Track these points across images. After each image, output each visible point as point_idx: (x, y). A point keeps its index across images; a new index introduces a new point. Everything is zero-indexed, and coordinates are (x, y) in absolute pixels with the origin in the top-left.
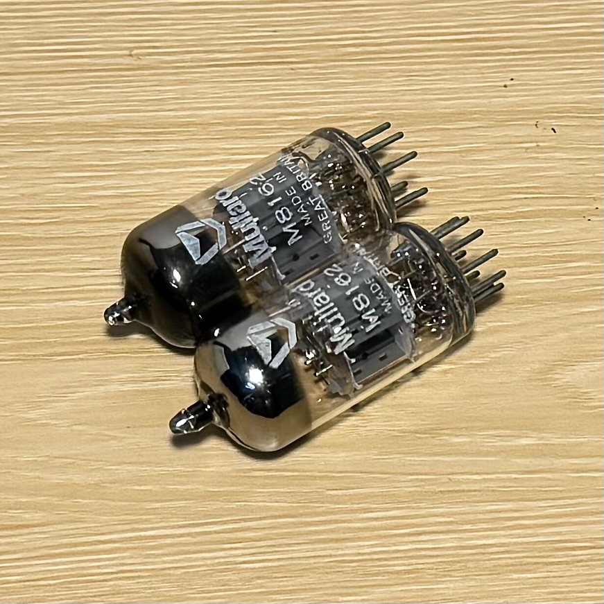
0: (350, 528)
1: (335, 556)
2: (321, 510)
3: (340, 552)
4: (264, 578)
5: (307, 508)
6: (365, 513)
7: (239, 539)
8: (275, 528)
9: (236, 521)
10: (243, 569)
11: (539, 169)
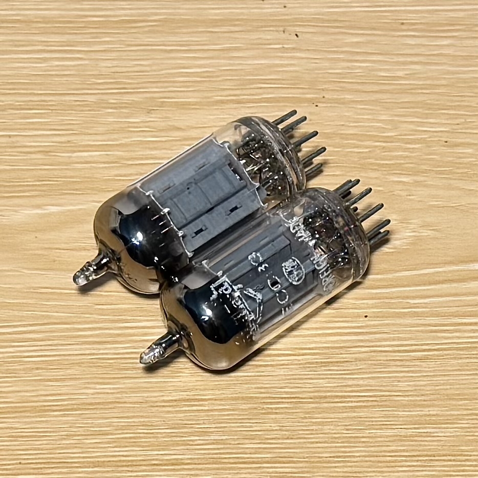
0: (110, 334)
1: (97, 354)
2: (89, 320)
3: (101, 352)
4: (42, 369)
5: (80, 317)
6: (123, 323)
7: (26, 339)
8: (54, 332)
9: (24, 326)
10: (26, 362)
11: (282, 66)
